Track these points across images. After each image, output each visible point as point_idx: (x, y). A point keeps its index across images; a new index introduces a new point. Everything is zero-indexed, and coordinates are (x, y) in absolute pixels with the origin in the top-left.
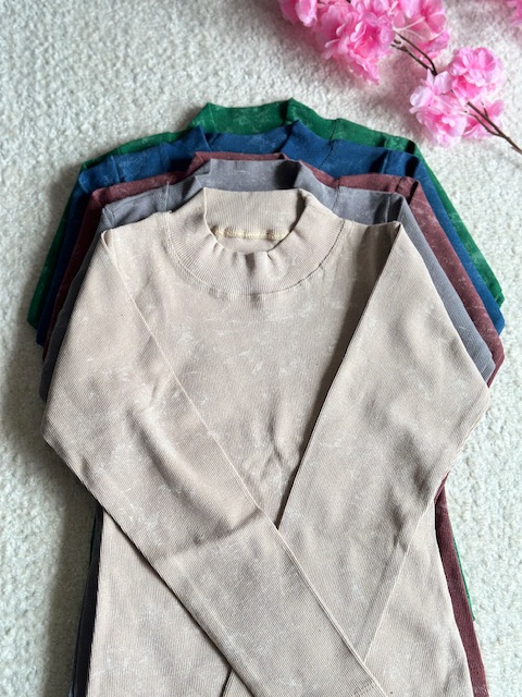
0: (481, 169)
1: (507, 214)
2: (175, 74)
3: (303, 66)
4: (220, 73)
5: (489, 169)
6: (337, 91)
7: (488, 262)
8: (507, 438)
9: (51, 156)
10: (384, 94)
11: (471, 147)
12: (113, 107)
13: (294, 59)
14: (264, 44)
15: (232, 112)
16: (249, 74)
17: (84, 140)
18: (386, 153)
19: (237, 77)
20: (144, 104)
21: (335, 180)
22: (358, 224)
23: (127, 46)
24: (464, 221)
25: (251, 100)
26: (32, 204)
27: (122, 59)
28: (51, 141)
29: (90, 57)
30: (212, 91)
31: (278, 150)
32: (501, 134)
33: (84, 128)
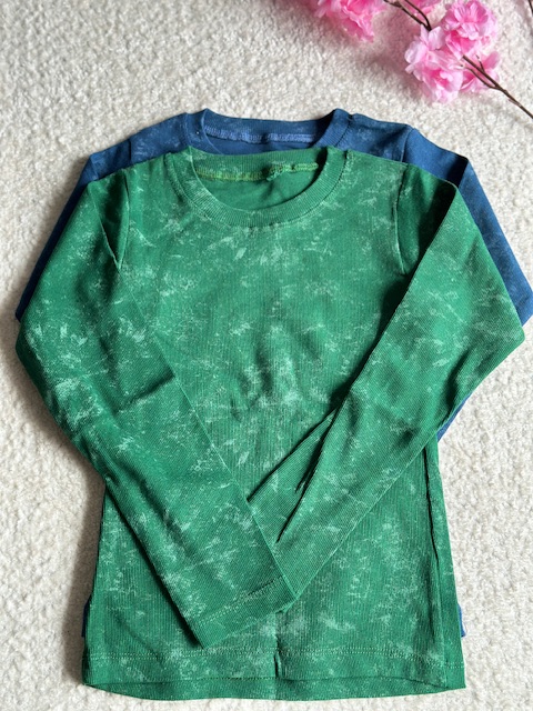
0: (480, 123)
1: (507, 167)
2: (167, 39)
3: (296, 26)
4: (213, 36)
5: (487, 123)
6: (332, 50)
8: (514, 388)
9: (46, 125)
10: (380, 51)
11: (469, 102)
12: (107, 73)
14: (257, 6)
16: (243, 36)
17: (79, 107)
19: (231, 39)
20: (138, 69)
23: (118, 12)
26: (29, 173)
27: (113, 26)
28: (45, 110)
29: (81, 25)
32: (497, 87)
33: (79, 95)
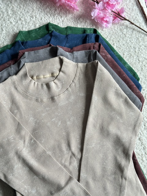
0: (121, 33)
1: (134, 47)
2: (6, 23)
3: (50, 10)
4: (22, 19)
5: (124, 33)
6: (64, 16)
7: (131, 66)
10: (82, 13)
11: (116, 26)
13: (47, 8)
14: (35, 5)
15: (29, 32)
16: (32, 17)
18: (87, 36)
19: (28, 19)
21: (71, 50)
22: (83, 64)
24: (119, 53)
25: (35, 26)
30: (21, 26)
31: (49, 43)
32: (126, 19)
